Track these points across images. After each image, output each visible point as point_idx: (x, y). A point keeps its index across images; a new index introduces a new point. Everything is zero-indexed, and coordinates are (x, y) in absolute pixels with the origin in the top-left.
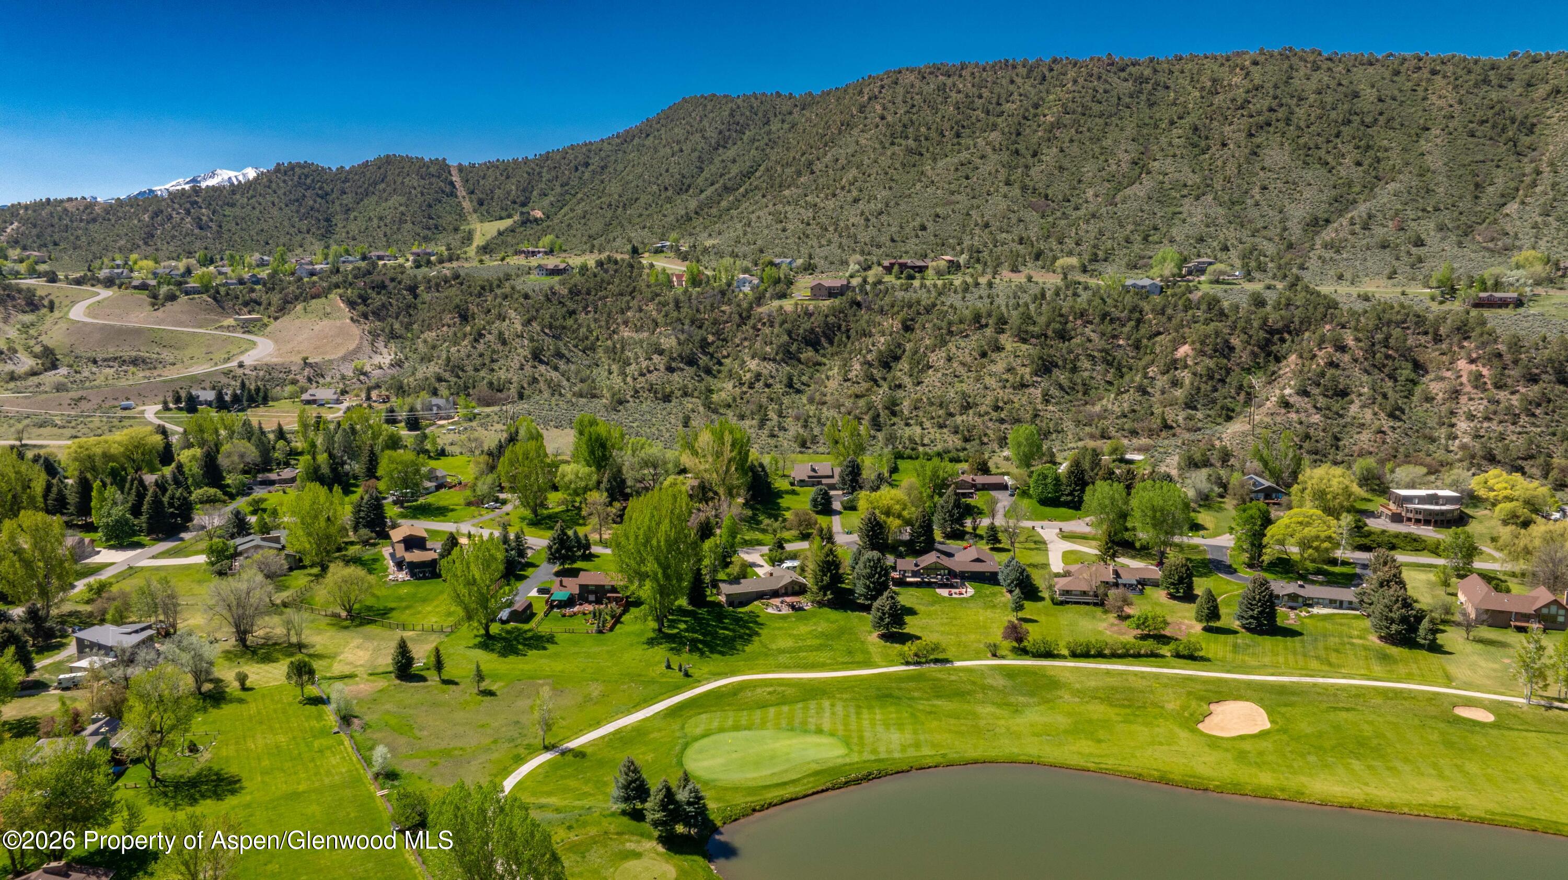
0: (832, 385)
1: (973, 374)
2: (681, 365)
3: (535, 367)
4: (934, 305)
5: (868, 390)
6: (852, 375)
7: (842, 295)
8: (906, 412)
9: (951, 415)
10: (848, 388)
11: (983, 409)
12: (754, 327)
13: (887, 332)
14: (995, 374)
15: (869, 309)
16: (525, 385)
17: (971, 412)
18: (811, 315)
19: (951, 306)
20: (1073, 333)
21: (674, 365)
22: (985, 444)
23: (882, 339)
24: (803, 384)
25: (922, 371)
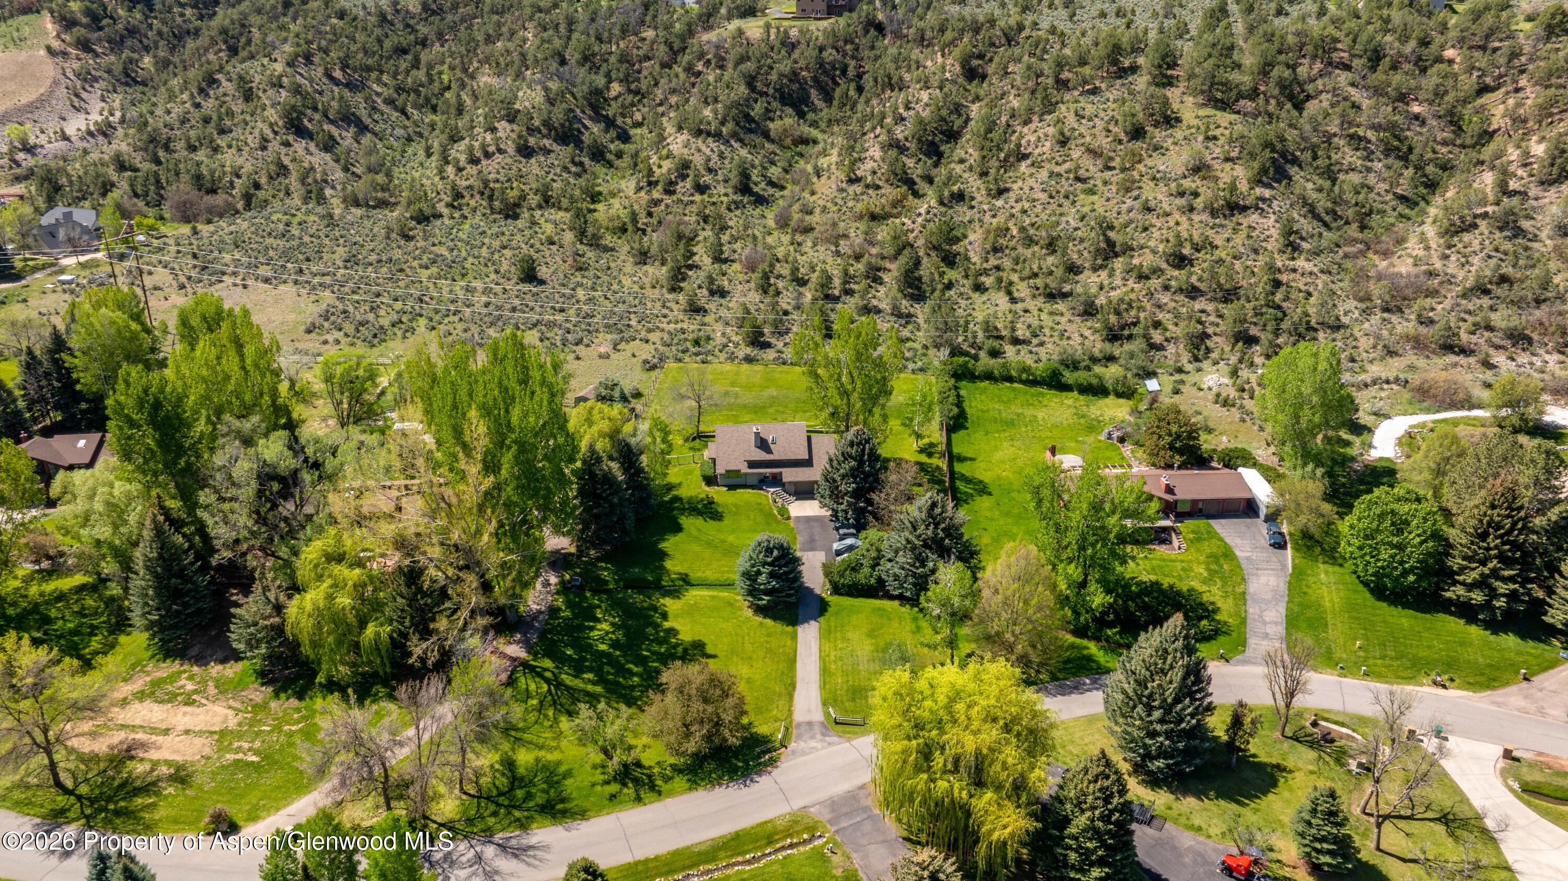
0: (826, 188)
1: (1115, 177)
2: (547, 142)
3: (287, 144)
4: (1021, 28)
5: (896, 203)
6: (864, 170)
7: (851, 10)
8: (975, 259)
9: (1073, 269)
10: (856, 198)
11: (1144, 260)
12: (689, 69)
13: (934, 80)
14: (1166, 180)
15: (898, 35)
16: (263, 180)
17: (1119, 264)
18: (794, 46)
19: (1053, 30)
20: (1310, 88)
21: (532, 141)
22: (1160, 348)
23: (925, 96)
24: (771, 184)
25: (1006, 164)
